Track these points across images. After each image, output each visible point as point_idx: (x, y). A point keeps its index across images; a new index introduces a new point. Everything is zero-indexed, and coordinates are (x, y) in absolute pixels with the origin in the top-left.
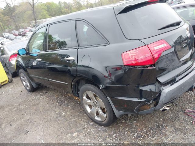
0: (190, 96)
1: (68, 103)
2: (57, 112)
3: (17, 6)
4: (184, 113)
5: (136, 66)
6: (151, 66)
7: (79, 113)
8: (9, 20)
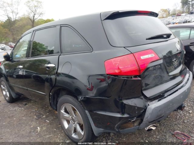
0: (180, 117)
1: (47, 117)
2: (32, 126)
3: (18, 20)
4: (173, 134)
5: (119, 76)
6: (135, 77)
7: (56, 129)
8: (8, 33)
